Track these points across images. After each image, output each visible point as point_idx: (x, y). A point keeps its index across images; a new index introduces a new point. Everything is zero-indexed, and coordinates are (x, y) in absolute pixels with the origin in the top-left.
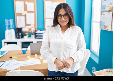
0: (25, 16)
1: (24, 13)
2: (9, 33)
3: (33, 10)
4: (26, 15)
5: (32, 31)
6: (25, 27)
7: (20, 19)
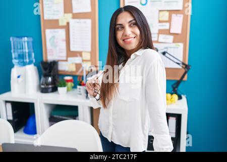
0: (67, 27)
1: (63, 18)
2: (19, 77)
3: (88, 9)
4: (68, 24)
5: (82, 71)
6: (66, 61)
7: (54, 37)
